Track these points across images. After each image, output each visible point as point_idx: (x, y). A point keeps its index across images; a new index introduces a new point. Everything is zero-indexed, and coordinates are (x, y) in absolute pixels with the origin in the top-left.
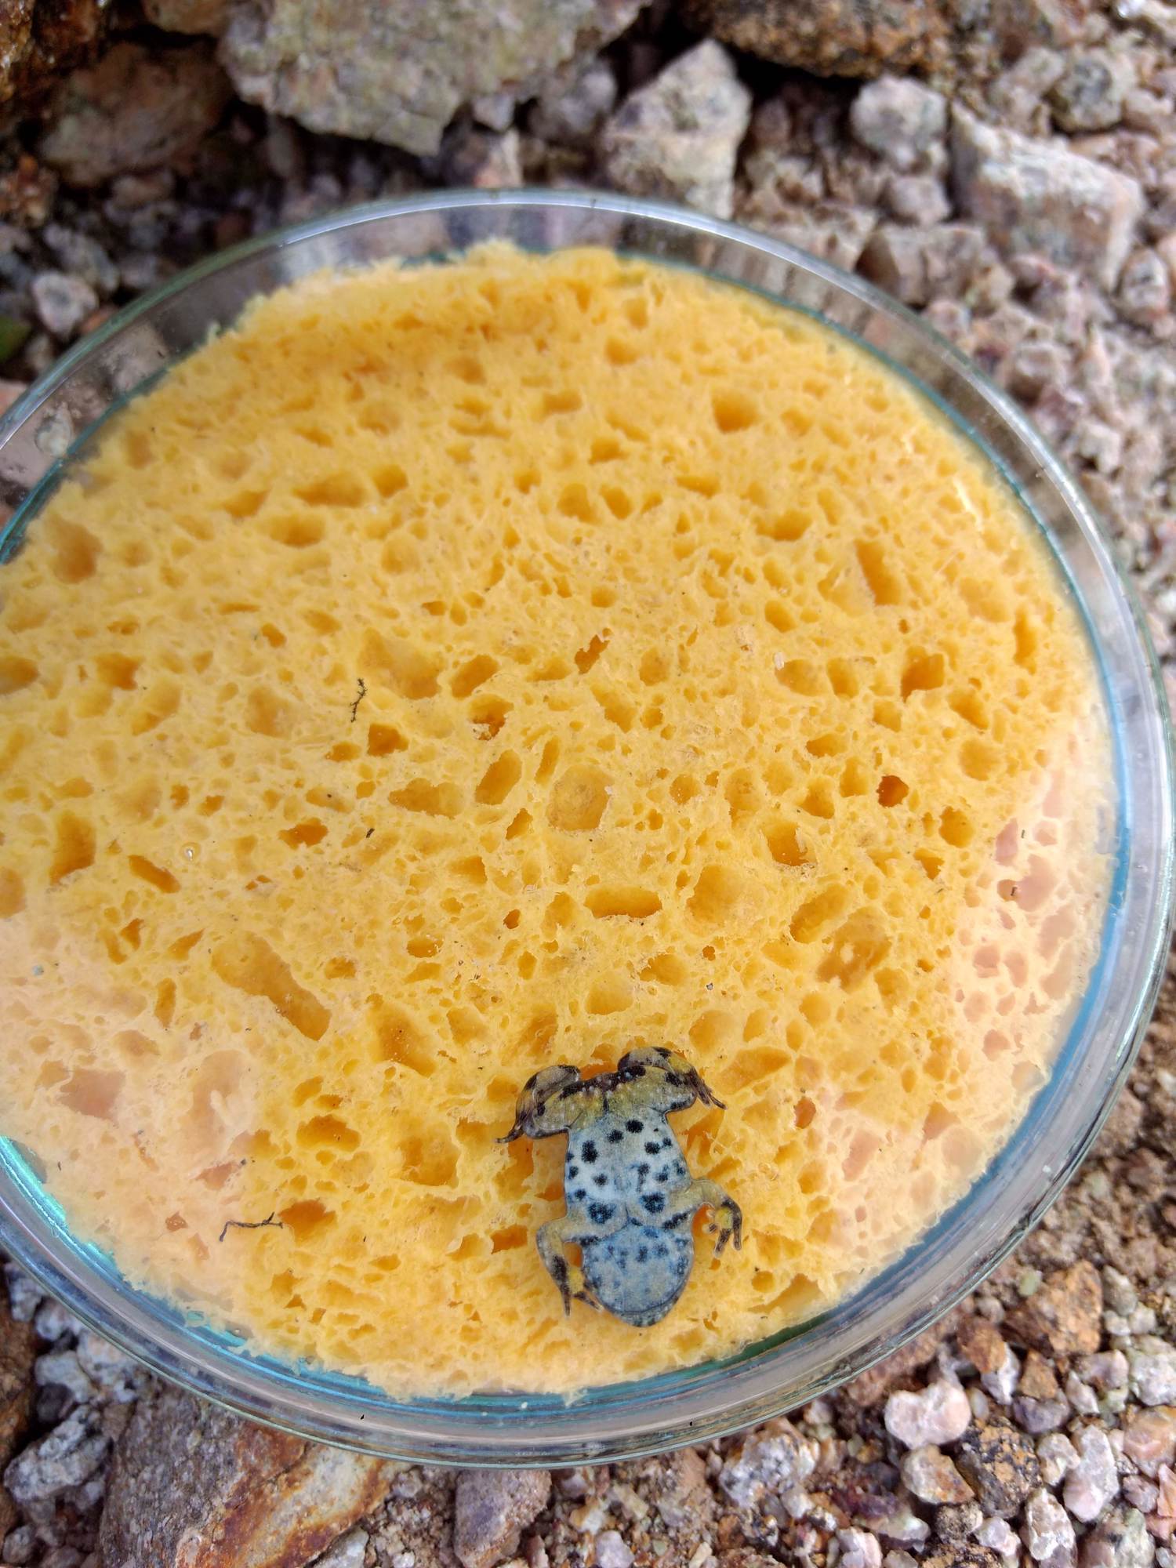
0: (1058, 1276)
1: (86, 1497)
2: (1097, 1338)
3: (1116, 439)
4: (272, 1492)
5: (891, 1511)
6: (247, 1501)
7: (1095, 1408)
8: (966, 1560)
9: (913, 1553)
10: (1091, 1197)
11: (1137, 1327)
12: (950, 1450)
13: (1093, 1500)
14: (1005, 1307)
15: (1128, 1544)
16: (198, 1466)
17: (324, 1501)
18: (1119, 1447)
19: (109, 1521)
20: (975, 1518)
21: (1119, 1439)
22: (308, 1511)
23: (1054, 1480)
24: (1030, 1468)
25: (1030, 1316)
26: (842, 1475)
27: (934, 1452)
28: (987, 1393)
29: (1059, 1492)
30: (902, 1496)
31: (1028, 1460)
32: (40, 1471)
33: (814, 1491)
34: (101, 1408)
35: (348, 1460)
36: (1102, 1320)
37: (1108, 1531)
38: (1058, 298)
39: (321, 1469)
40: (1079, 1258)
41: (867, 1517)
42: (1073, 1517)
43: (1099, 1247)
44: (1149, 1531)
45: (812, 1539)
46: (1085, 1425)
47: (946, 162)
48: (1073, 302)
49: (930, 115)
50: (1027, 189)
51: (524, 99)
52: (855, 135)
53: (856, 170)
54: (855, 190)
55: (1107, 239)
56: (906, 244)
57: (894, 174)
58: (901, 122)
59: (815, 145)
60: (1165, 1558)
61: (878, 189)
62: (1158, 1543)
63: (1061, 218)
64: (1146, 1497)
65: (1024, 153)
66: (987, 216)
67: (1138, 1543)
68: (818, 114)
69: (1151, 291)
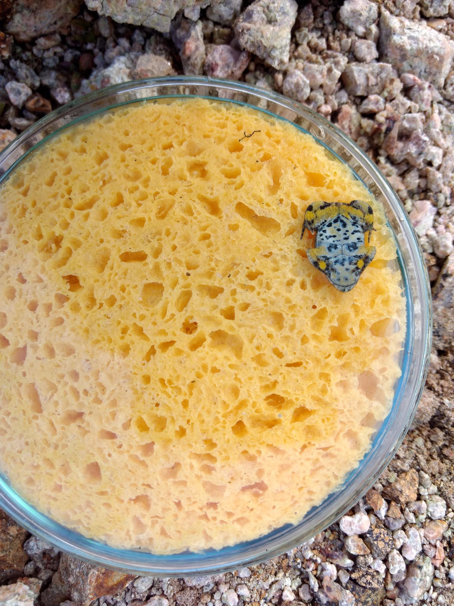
0: (403, 475)
1: (54, 552)
2: (416, 496)
3: (441, 152)
5: (340, 557)
7: (414, 521)
8: (367, 574)
9: (348, 570)
10: (417, 446)
11: (430, 492)
12: (362, 536)
13: (413, 553)
14: (383, 486)
15: (424, 569)
18: (422, 535)
19: (63, 563)
20: (370, 560)
21: (422, 531)
23: (399, 547)
24: (390, 543)
25: (393, 490)
26: (323, 543)
27: (356, 537)
28: (376, 515)
29: (400, 550)
30: (344, 552)
31: (390, 540)
32: (37, 545)
33: (313, 549)
36: (418, 490)
37: (417, 564)
38: (421, 92)
40: (411, 468)
41: (332, 559)
42: (405, 559)
43: (419, 464)
44: (432, 564)
46: (411, 527)
47: (378, 32)
48: (427, 94)
49: (372, 12)
50: (411, 45)
51: (204, 7)
52: (341, 20)
53: (341, 35)
54: (340, 45)
55: (442, 67)
56: (361, 70)
57: (357, 38)
58: (361, 15)
59: (324, 25)
60: (438, 574)
61: (350, 45)
62: (436, 568)
63: (424, 57)
64: (431, 552)
65: (410, 29)
66: (394, 56)
67: (428, 568)
68: (326, 10)
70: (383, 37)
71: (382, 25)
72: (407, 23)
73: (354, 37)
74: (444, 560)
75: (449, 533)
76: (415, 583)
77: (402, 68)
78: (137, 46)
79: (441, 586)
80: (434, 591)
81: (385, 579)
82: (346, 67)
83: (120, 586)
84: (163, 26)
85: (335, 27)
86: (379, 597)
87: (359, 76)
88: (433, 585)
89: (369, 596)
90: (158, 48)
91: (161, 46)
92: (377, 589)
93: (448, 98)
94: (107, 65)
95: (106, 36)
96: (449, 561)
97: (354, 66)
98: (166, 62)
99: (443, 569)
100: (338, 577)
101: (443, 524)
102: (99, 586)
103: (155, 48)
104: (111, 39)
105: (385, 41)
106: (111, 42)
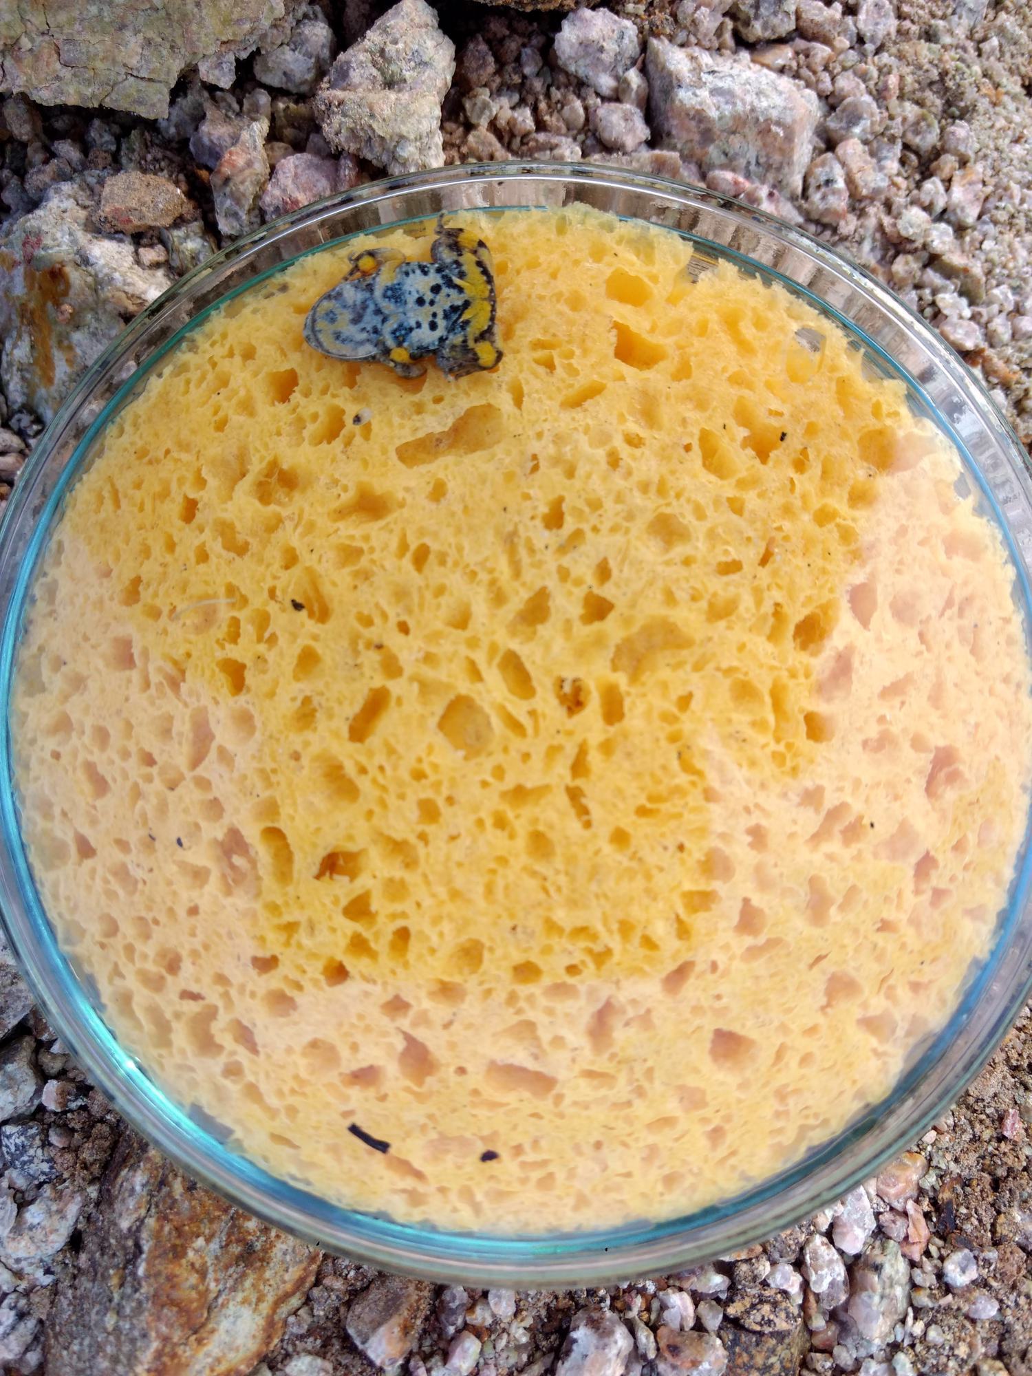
1: (28, 1364)
4: (185, 1352)
5: (699, 1273)
6: (164, 1365)
8: (761, 1302)
9: (718, 1300)
13: (856, 1238)
15: (887, 1270)
16: (118, 1339)
17: (231, 1349)
18: (873, 1192)
20: (764, 1268)
21: (872, 1185)
22: (218, 1360)
23: (824, 1228)
24: (804, 1223)
29: (829, 1235)
34: (27, 1294)
35: (246, 1312)
37: (871, 1261)
38: (755, 203)
39: (224, 1325)
41: (680, 1279)
42: (841, 1253)
44: (904, 1256)
45: (638, 1302)
47: (644, 85)
49: (626, 41)
50: (718, 108)
51: (244, 55)
52: (560, 63)
53: (565, 97)
54: (564, 119)
55: (792, 150)
57: (598, 101)
58: (601, 50)
59: (524, 77)
60: (919, 1277)
61: (583, 116)
62: (913, 1264)
63: (751, 133)
64: (898, 1229)
65: (713, 72)
66: (685, 136)
67: (896, 1267)
68: (524, 45)
69: (834, 192)
70: (657, 95)
71: (651, 67)
72: (706, 59)
73: (593, 101)
74: (928, 1242)
75: (931, 1180)
76: (869, 1306)
77: (706, 159)
78: (100, 155)
79: (930, 1305)
80: (915, 1319)
81: (803, 1307)
84: (153, 105)
85: (549, 80)
86: (795, 1351)
88: (911, 1305)
89: (773, 1352)
90: (149, 157)
91: (156, 152)
92: (788, 1333)
93: (815, 216)
94: (33, 204)
95: (25, 138)
96: (940, 1243)
98: (171, 187)
99: (928, 1266)
100: (698, 1319)
101: (915, 1162)
103: (143, 158)
104: (38, 144)
105: (662, 104)
106: (36, 151)
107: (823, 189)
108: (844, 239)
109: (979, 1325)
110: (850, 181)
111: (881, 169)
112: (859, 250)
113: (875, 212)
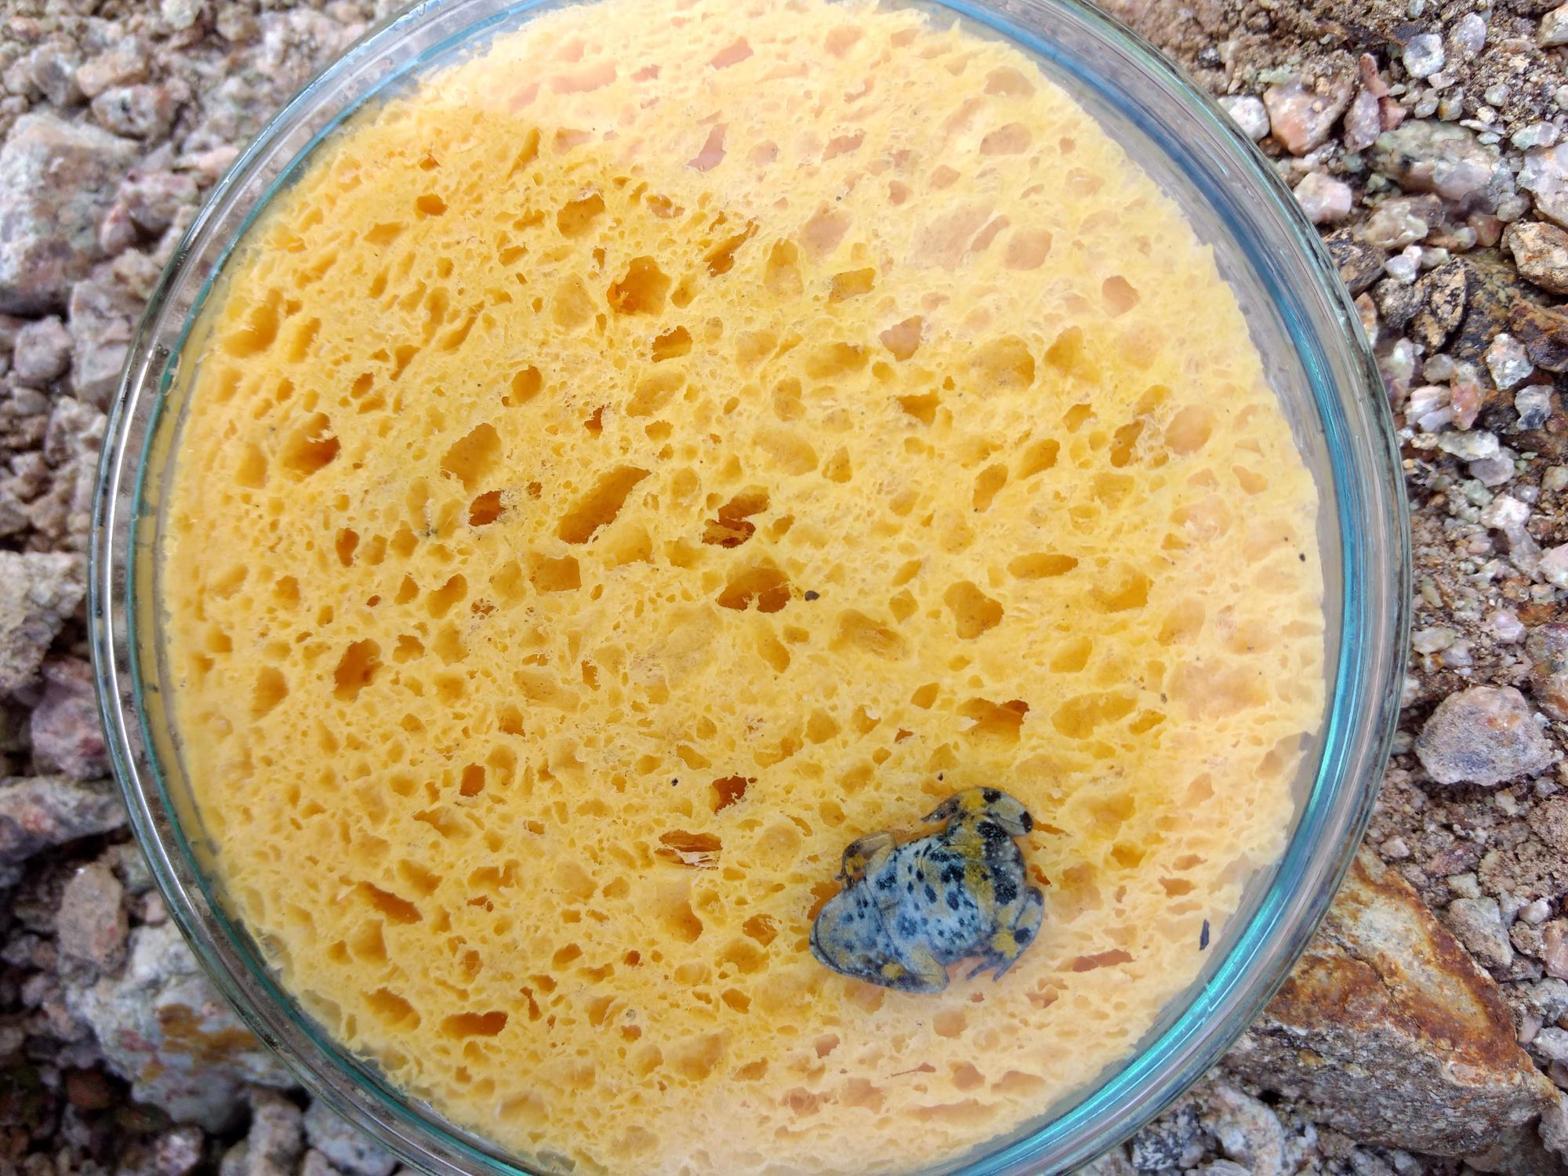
1: (1410, 1169)
4: (1403, 992)
6: (1413, 1017)
16: (1379, 1066)
17: (1407, 938)
19: (1434, 1147)
22: (1417, 953)
35: (1367, 915)
38: (147, 201)
39: (1377, 942)
41: (1396, 398)
44: (1397, 127)
48: (152, 185)
54: (31, 415)
55: (82, 149)
56: (91, 363)
57: (11, 374)
60: (1426, 109)
61: (27, 392)
62: (1410, 116)
63: (57, 197)
66: (57, 276)
69: (137, 102)
70: (7, 305)
73: (10, 381)
76: (1451, 176)
78: (41, 955)
79: (1460, 97)
80: (1474, 117)
82: (85, 401)
83: (1489, 994)
87: (104, 366)
88: (1457, 121)
89: (1492, 295)
90: (46, 899)
91: (42, 891)
92: (1470, 274)
94: (91, 1036)
95: (20, 1036)
97: (82, 379)
98: (76, 880)
100: (1440, 383)
102: (1490, 1054)
103: (46, 907)
104: (27, 1023)
105: (19, 301)
106: (35, 1025)
107: (133, 115)
108: (195, 95)
109: (1493, 39)
110: (125, 81)
111: (115, 43)
112: (209, 78)
113: (164, 54)
